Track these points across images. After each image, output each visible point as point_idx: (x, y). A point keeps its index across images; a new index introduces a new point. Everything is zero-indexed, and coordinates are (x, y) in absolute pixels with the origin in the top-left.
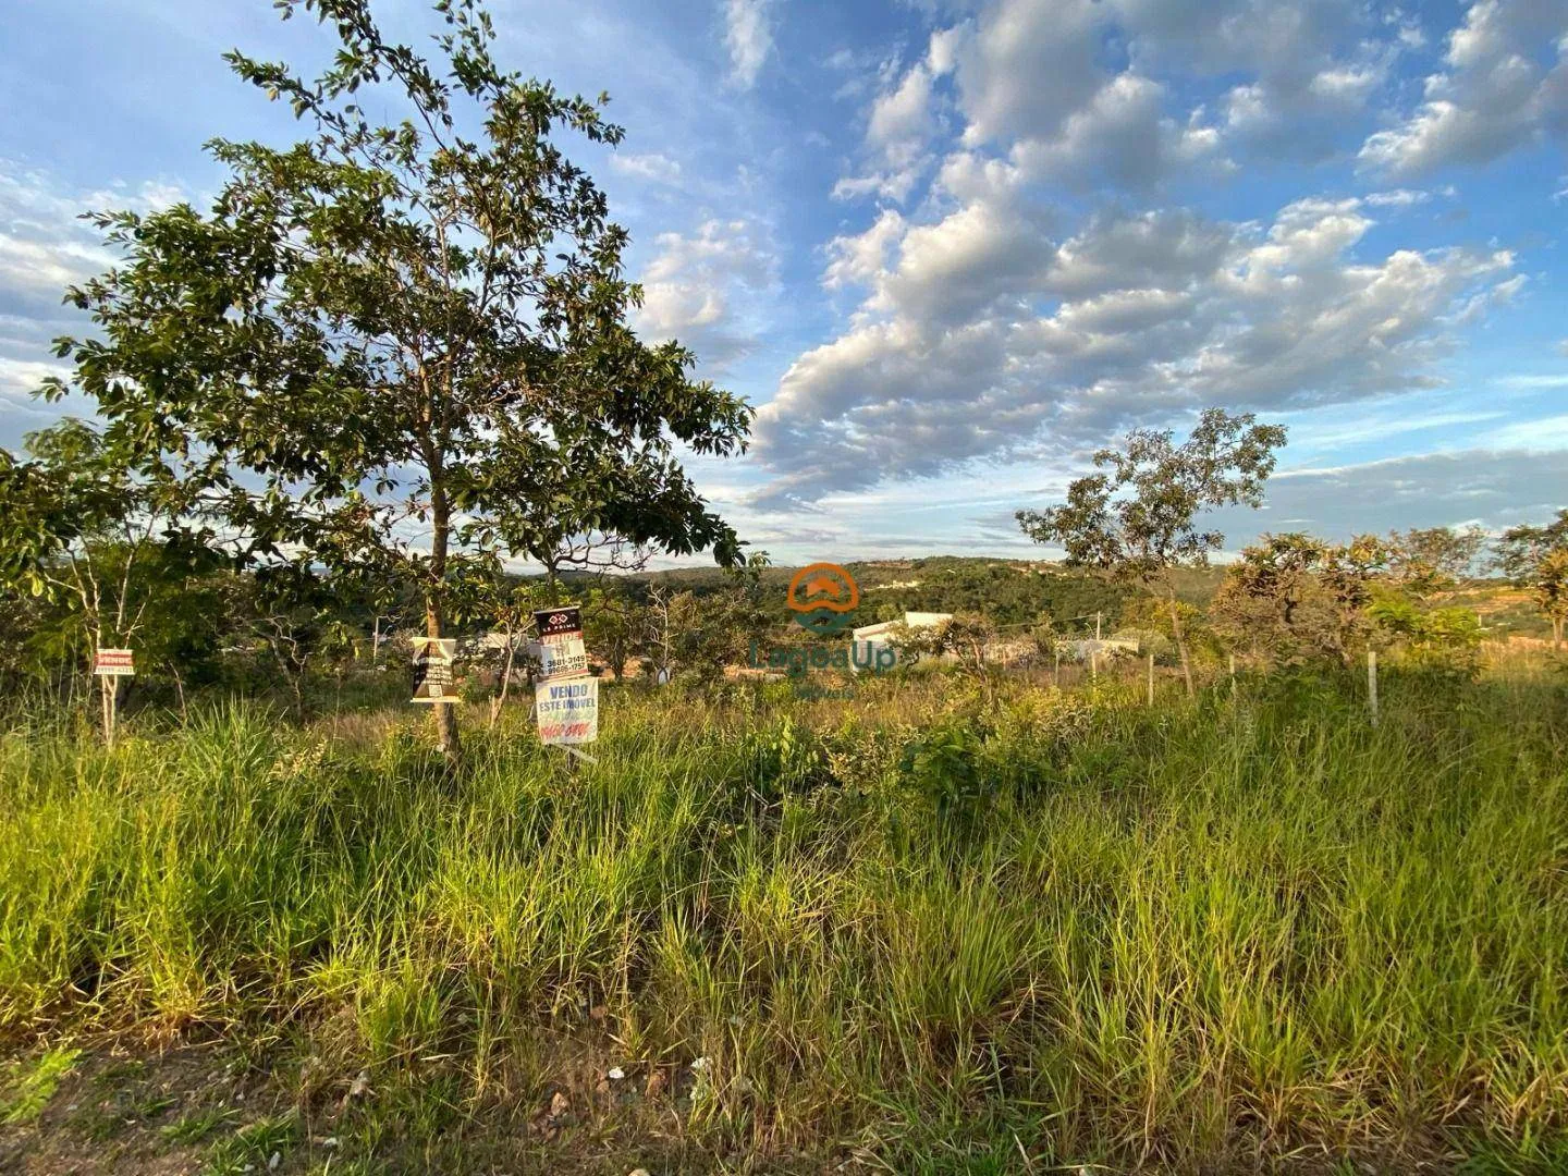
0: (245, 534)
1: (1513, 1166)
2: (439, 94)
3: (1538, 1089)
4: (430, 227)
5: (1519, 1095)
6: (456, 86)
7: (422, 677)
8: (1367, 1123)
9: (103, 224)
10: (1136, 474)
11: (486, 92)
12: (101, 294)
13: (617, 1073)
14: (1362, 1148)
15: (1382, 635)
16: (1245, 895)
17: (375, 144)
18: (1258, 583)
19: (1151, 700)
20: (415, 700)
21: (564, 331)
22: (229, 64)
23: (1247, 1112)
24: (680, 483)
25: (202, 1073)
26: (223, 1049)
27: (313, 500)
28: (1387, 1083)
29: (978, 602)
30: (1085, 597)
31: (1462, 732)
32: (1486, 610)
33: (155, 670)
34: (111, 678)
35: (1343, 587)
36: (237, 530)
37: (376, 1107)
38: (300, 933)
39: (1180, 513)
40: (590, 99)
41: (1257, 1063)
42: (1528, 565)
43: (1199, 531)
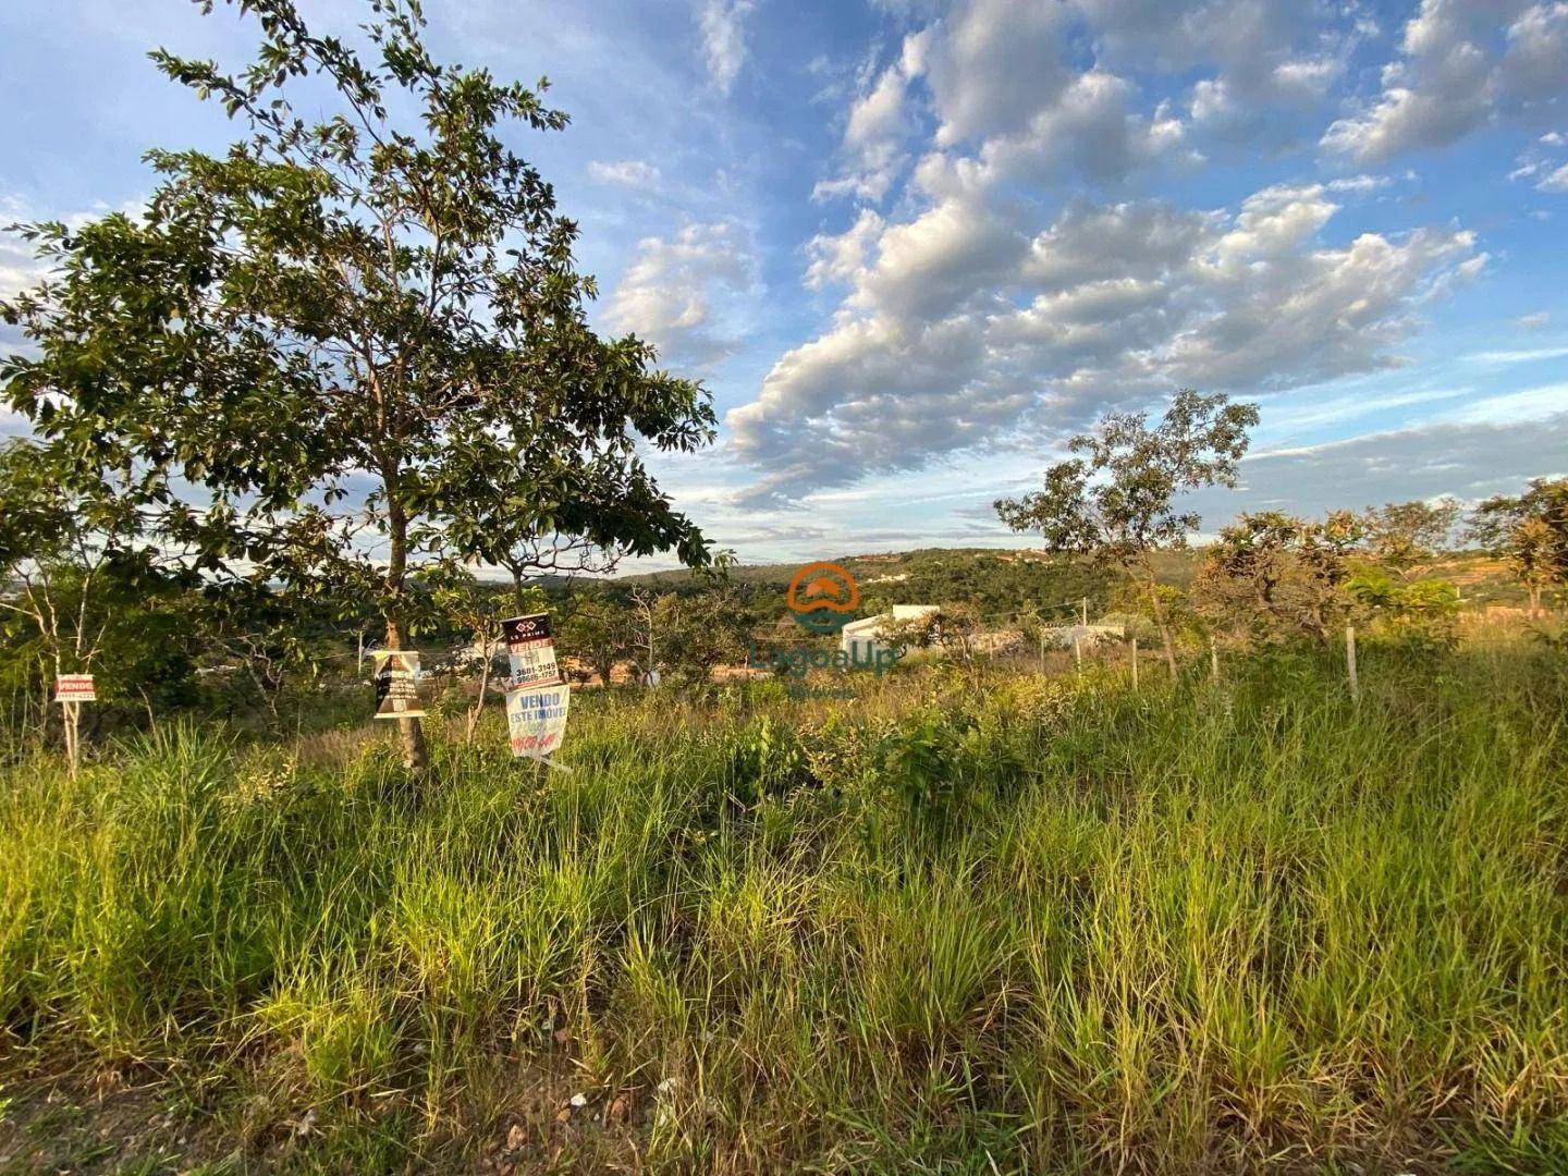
0: (189, 551)
1: (1504, 1160)
2: (370, 86)
3: (1528, 1077)
4: (376, 227)
5: (1509, 1083)
6: (388, 78)
7: (385, 692)
8: (1353, 1120)
9: (31, 236)
10: (1112, 458)
11: (421, 83)
12: (30, 308)
13: (579, 1100)
14: (1348, 1147)
15: (1361, 611)
16: (1224, 882)
17: (312, 143)
18: (1236, 563)
19: (1135, 682)
20: (379, 716)
21: (520, 331)
22: (154, 63)
23: (1229, 1112)
24: (642, 481)
25: (143, 1117)
26: (165, 1092)
27: (260, 513)
28: (1372, 1075)
29: (966, 592)
30: (1070, 584)
31: (1441, 705)
32: (1463, 582)
33: (118, 695)
34: (72, 705)
35: (1320, 564)
36: (181, 545)
37: (322, 1148)
38: (247, 966)
39: (1157, 497)
40: (530, 86)
41: (1238, 1062)
42: (1504, 535)
43: (1177, 513)
